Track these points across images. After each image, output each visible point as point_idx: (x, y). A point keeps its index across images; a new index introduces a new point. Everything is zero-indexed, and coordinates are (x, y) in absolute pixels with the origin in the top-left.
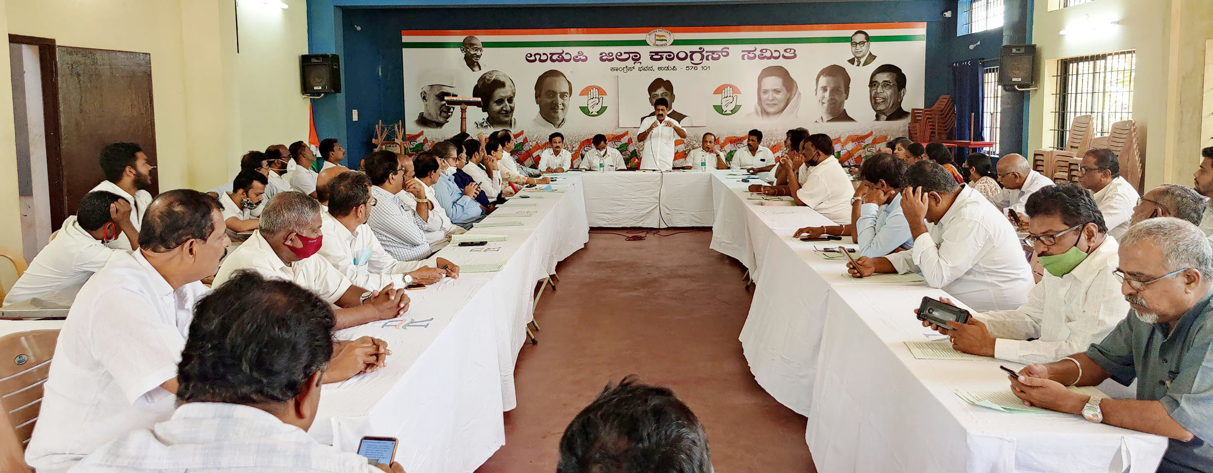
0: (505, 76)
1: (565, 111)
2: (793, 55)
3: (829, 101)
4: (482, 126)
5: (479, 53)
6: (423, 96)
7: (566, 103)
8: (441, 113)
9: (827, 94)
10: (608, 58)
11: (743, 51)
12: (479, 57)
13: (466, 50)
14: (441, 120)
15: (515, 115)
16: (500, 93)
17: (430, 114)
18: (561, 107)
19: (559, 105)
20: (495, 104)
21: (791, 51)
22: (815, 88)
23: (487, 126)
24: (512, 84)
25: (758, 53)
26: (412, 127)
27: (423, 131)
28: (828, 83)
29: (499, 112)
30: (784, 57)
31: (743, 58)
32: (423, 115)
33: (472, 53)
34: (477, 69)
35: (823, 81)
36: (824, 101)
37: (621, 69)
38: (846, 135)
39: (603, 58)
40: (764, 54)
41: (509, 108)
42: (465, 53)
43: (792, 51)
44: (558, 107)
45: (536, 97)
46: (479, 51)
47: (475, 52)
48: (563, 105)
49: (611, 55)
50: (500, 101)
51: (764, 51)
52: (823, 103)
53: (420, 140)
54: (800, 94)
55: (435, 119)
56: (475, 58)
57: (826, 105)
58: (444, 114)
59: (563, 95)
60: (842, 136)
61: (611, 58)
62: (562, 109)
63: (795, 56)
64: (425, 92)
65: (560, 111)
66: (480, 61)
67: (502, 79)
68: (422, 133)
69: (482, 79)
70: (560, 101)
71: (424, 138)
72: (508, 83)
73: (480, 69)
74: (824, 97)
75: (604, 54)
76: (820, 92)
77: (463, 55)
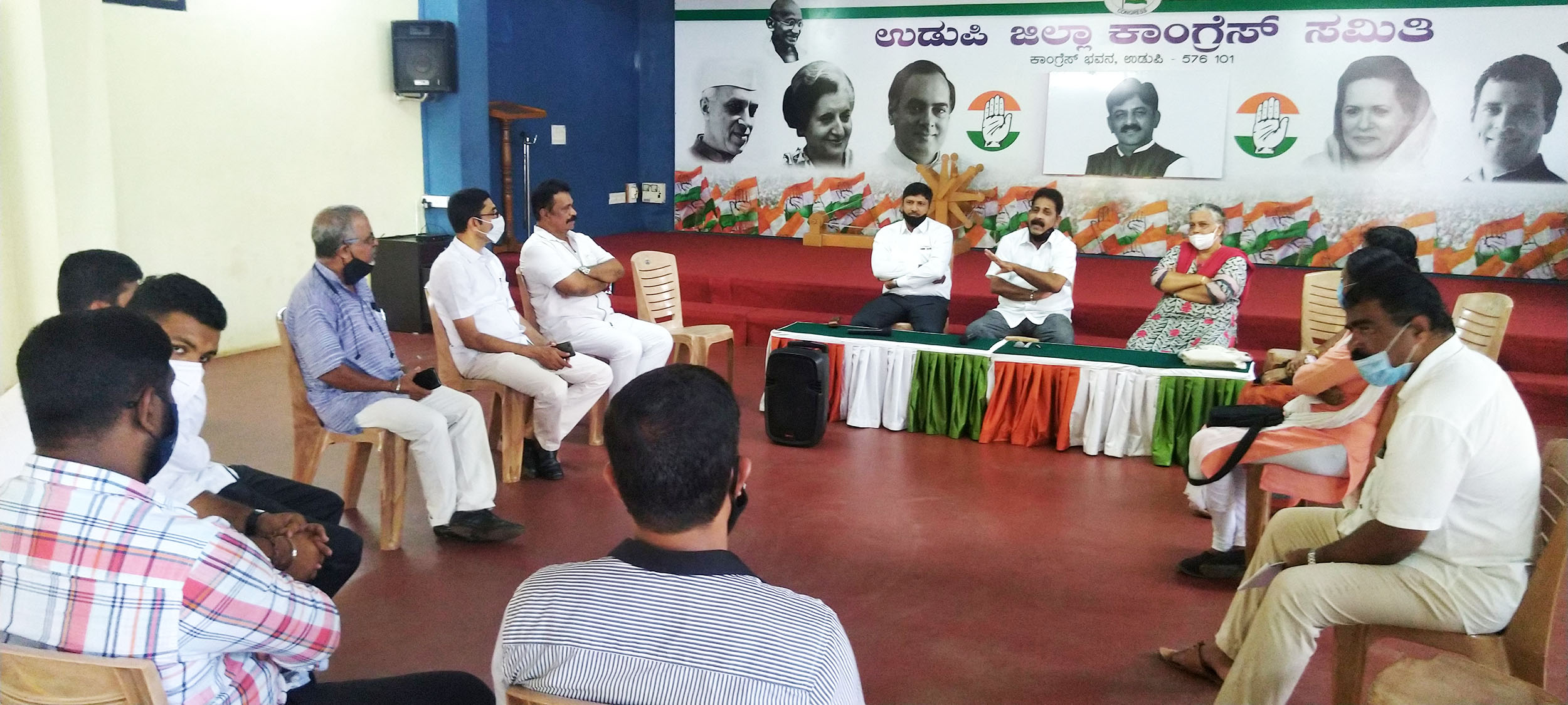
0: (838, 72)
1: (940, 138)
2: (1425, 32)
3: (1503, 134)
4: (795, 161)
5: (796, 29)
6: (703, 104)
7: (943, 124)
8: (730, 135)
9: (1500, 120)
10: (1028, 38)
11: (1309, 24)
12: (796, 35)
13: (776, 24)
14: (730, 148)
15: (852, 144)
16: (828, 103)
17: (713, 138)
18: (933, 130)
19: (930, 128)
20: (819, 123)
21: (1420, 24)
22: (1473, 105)
23: (803, 162)
24: (849, 87)
25: (1342, 27)
26: (684, 159)
27: (701, 167)
28: (1505, 94)
29: (825, 138)
30: (1405, 37)
31: (1309, 38)
32: (702, 138)
33: (786, 28)
34: (791, 58)
35: (1493, 90)
36: (1489, 136)
37: (1050, 60)
38: (1538, 211)
39: (1018, 37)
40: (1358, 31)
41: (841, 132)
42: (773, 30)
43: (1424, 24)
44: (928, 130)
45: (891, 112)
46: (796, 26)
47: (790, 28)
48: (938, 127)
49: (1032, 31)
50: (828, 118)
51: (1358, 24)
52: (1488, 139)
53: (696, 182)
54: (1434, 117)
55: (721, 147)
56: (790, 38)
57: (1494, 145)
58: (735, 138)
59: (938, 108)
60: (1527, 214)
61: (1033, 37)
62: (935, 135)
63: (1430, 35)
64: (706, 98)
65: (930, 138)
66: (799, 44)
67: (832, 77)
68: (699, 171)
69: (800, 76)
70: (932, 119)
71: (703, 179)
72: (842, 85)
73: (797, 59)
74: (1490, 127)
75: (1020, 31)
76: (1483, 114)
77: (769, 32)
